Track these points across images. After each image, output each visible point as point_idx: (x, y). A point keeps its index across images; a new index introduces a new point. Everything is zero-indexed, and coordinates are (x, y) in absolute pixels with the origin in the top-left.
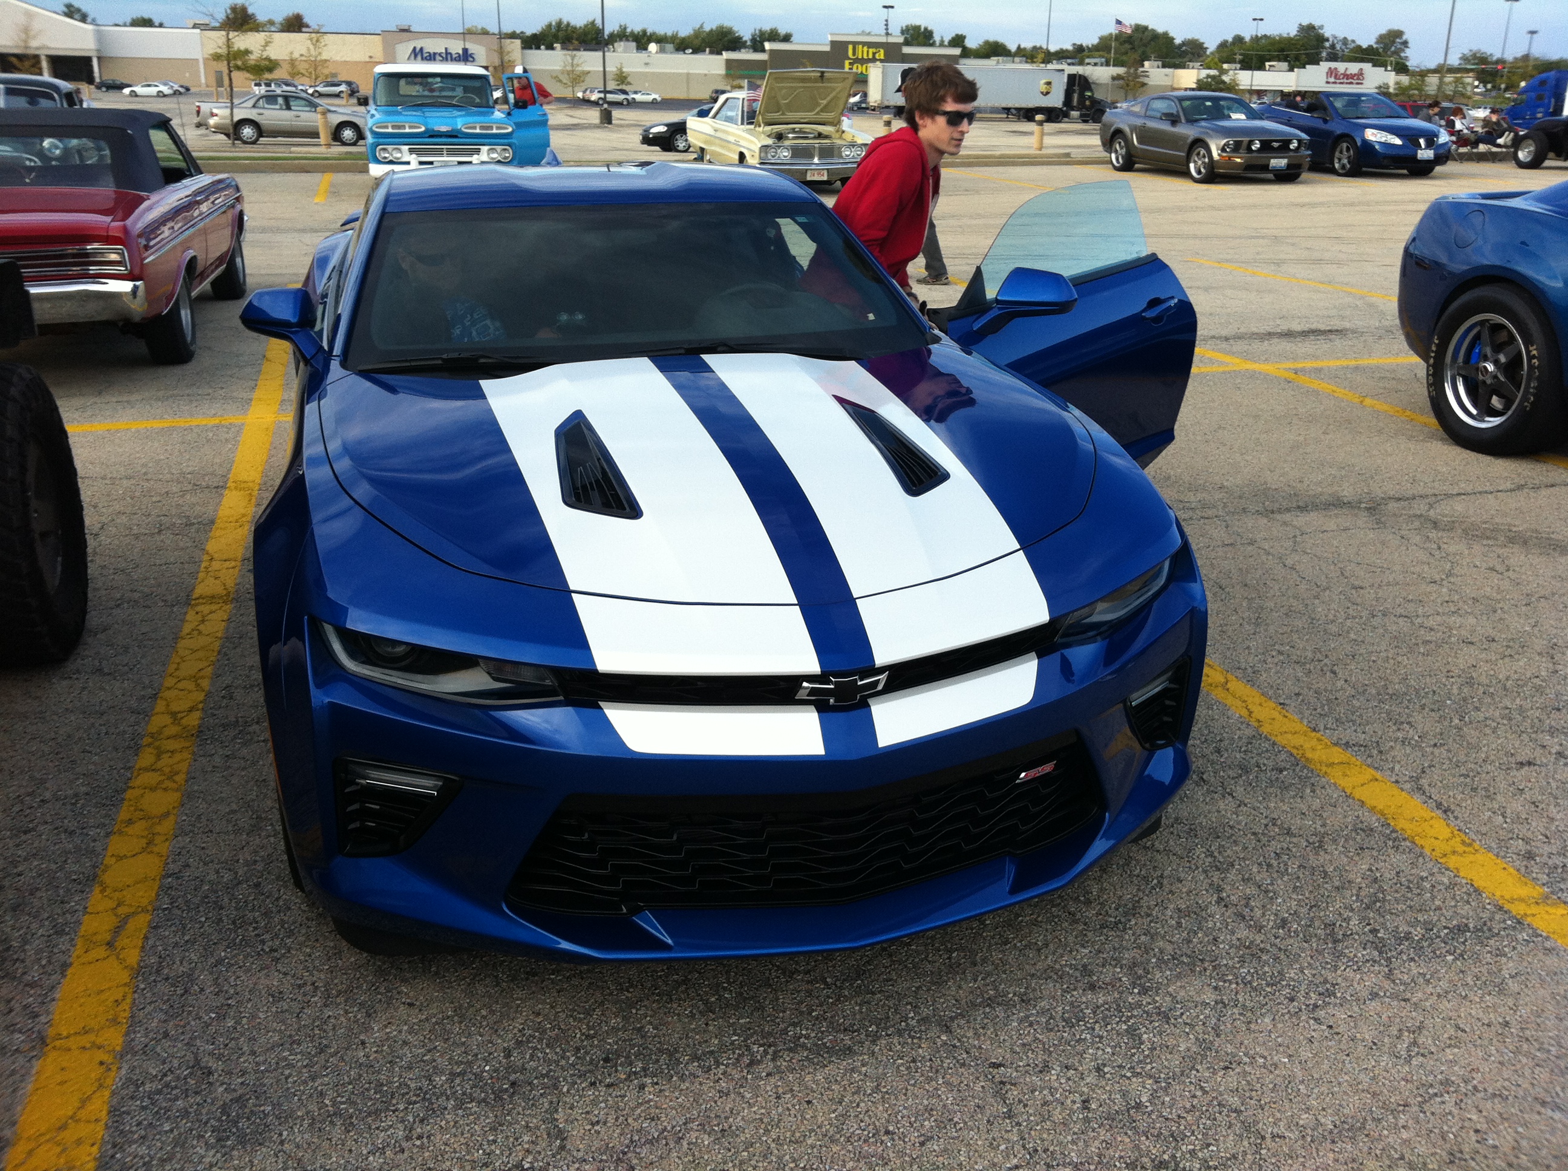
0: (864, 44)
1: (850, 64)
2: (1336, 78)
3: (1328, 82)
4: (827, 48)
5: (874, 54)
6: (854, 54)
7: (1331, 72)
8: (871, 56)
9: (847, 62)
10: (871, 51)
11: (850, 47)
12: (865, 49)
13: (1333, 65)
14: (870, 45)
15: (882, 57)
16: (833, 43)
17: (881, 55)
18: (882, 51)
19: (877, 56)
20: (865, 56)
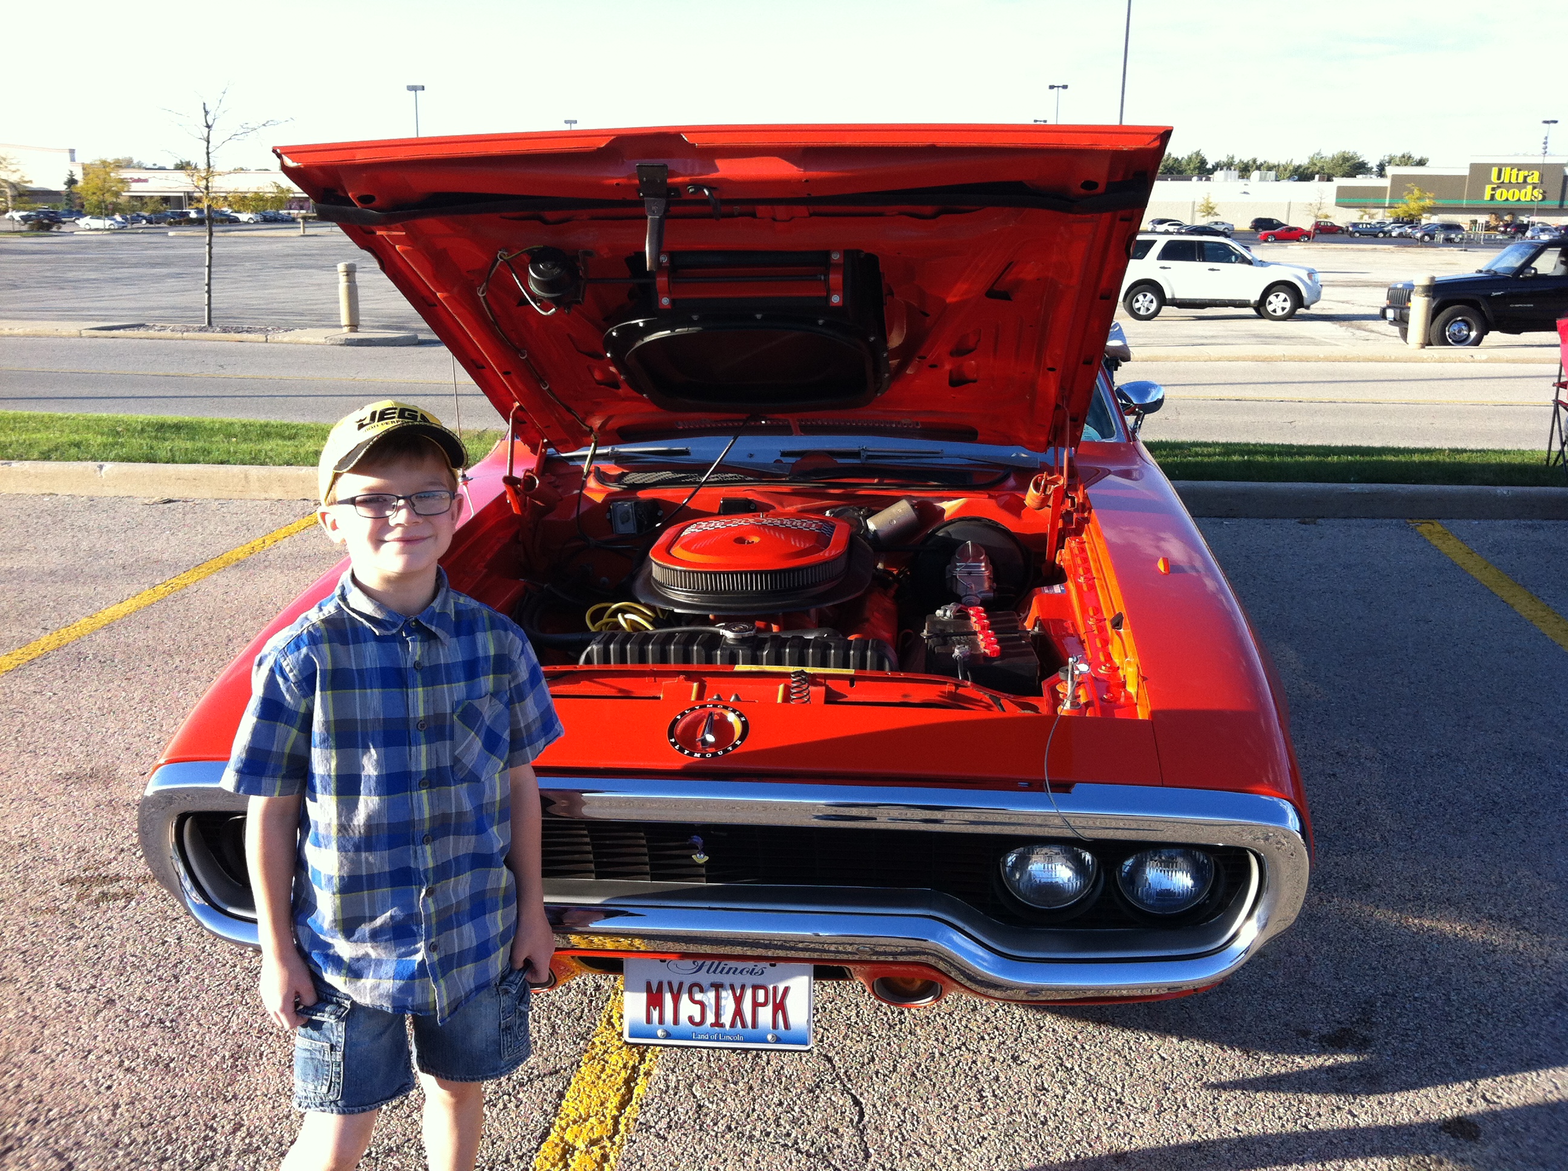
0: (1513, 166)
1: (1493, 189)
4: (1465, 172)
5: (1525, 177)
6: (1499, 178)
8: (1521, 180)
9: (1488, 188)
10: (1522, 174)
11: (1495, 171)
12: (1515, 171)
14: (1520, 167)
15: (1536, 180)
16: (1474, 167)
17: (1535, 178)
18: (1537, 174)
19: (1529, 180)
20: (1513, 181)
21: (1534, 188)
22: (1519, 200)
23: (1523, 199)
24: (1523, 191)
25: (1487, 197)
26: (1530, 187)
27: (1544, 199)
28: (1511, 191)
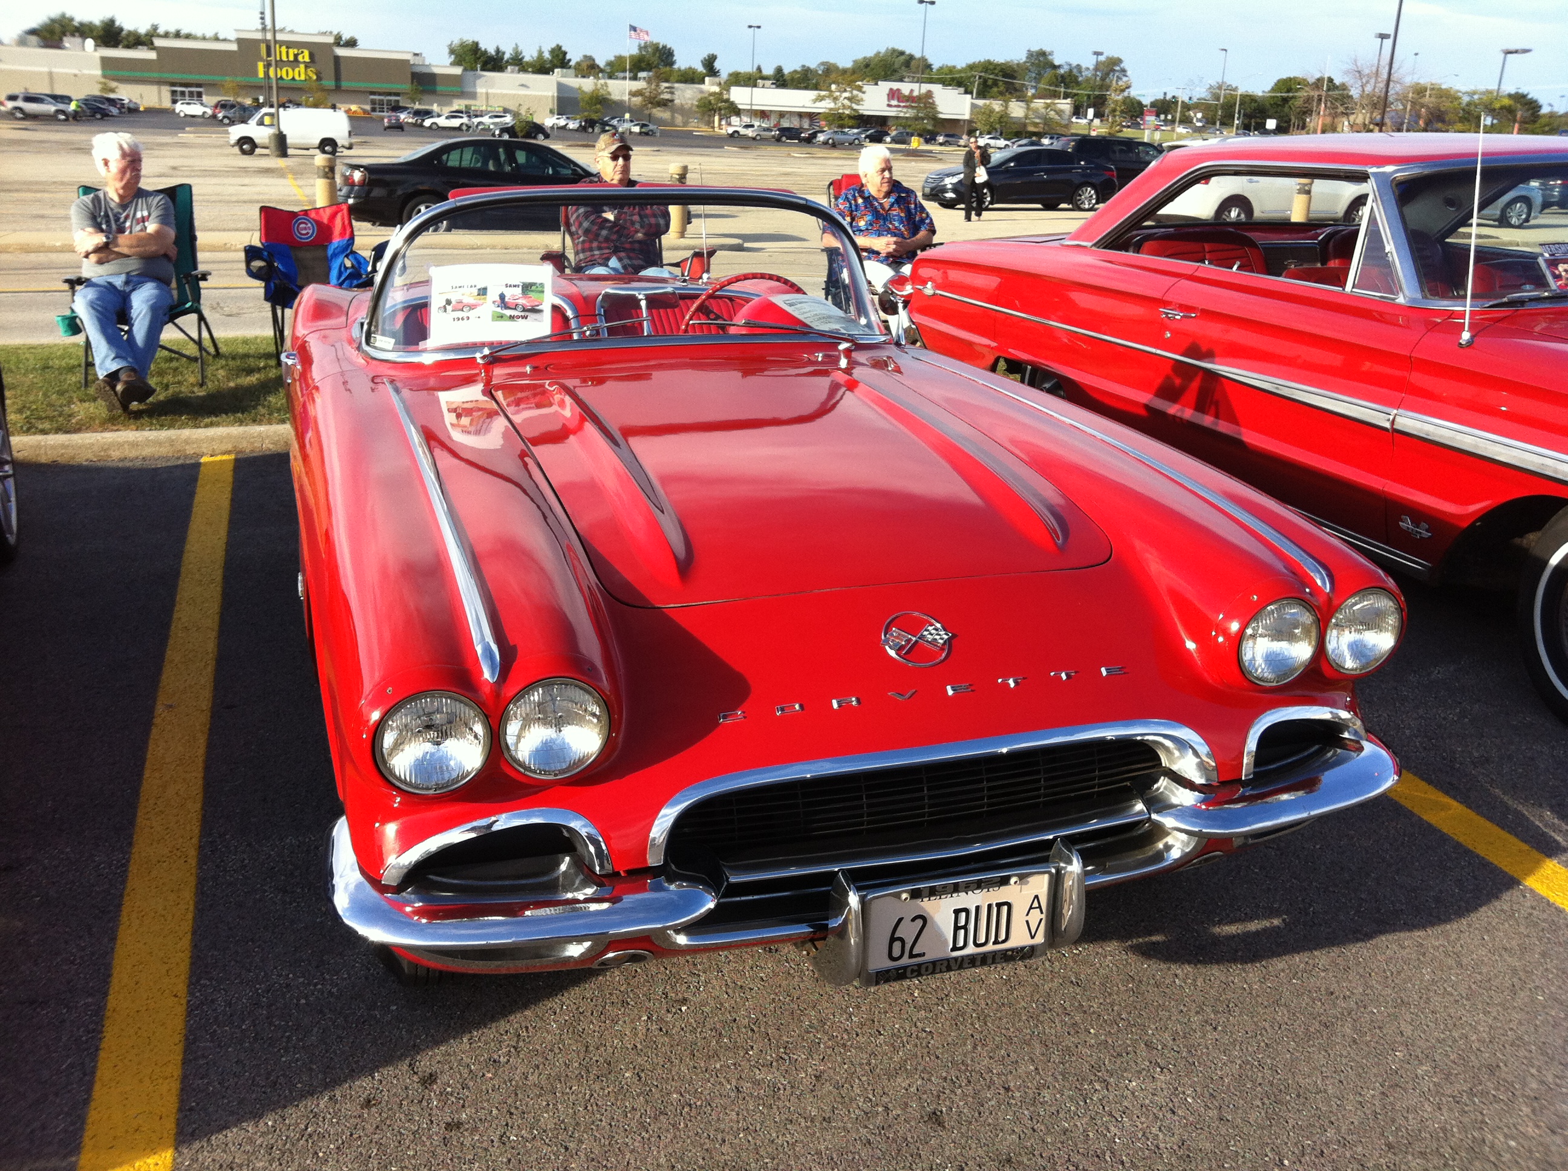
0: (281, 43)
1: (264, 66)
2: (899, 101)
3: (889, 106)
4: (234, 47)
5: (296, 56)
7: (893, 94)
8: (291, 58)
9: (261, 66)
10: (292, 52)
11: (263, 46)
12: (284, 49)
13: (895, 85)
14: (289, 45)
15: (307, 59)
16: (241, 42)
17: (305, 57)
18: (306, 53)
19: (300, 58)
20: (284, 58)
21: (306, 67)
22: (293, 79)
23: (297, 78)
24: (297, 70)
25: (261, 75)
26: (302, 66)
27: (319, 78)
28: (284, 70)
